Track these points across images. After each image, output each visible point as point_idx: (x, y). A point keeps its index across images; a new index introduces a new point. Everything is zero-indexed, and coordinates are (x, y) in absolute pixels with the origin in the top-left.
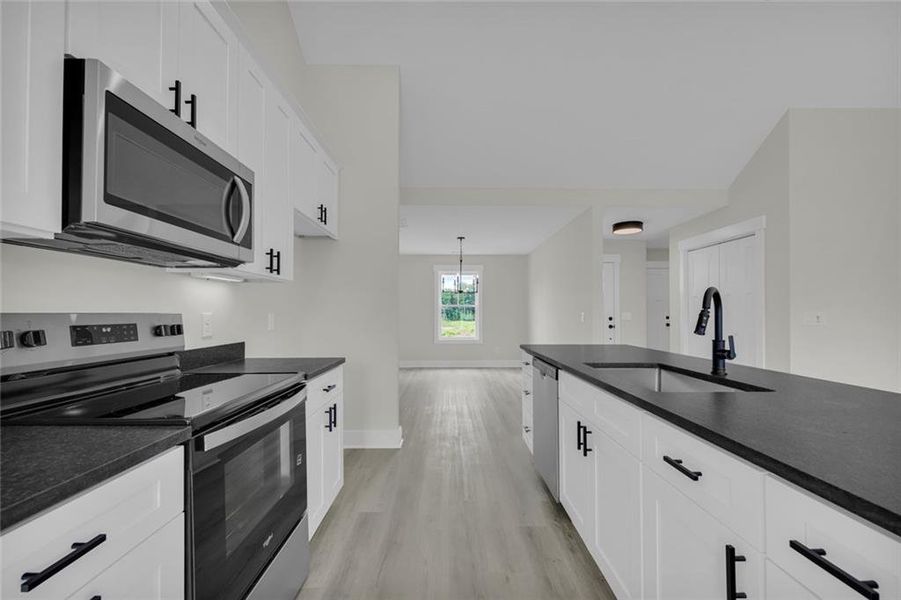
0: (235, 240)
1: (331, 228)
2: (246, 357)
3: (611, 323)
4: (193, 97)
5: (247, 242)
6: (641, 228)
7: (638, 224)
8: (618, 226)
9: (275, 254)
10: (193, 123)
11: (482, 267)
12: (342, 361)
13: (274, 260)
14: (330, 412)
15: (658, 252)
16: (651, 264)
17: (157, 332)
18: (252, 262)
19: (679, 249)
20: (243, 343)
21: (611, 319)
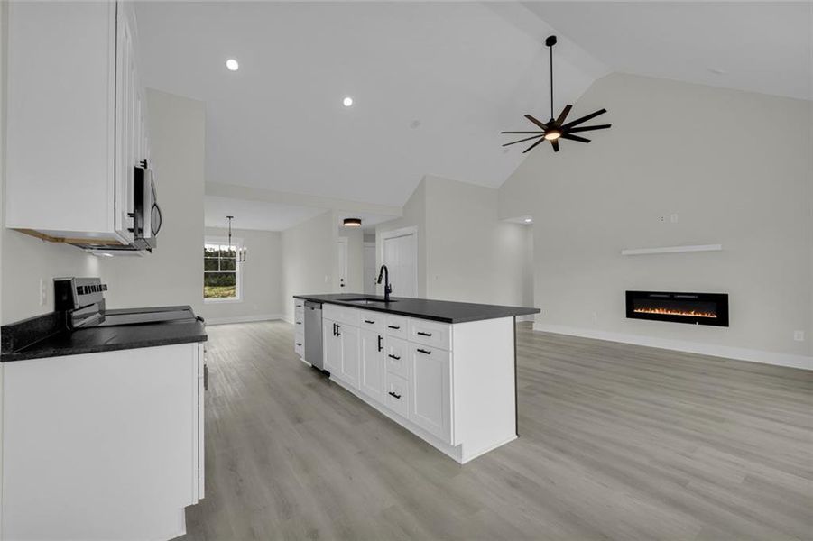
3: (342, 283)
7: (359, 221)
8: (347, 221)
15: (369, 237)
16: (366, 243)
19: (381, 236)
21: (342, 280)
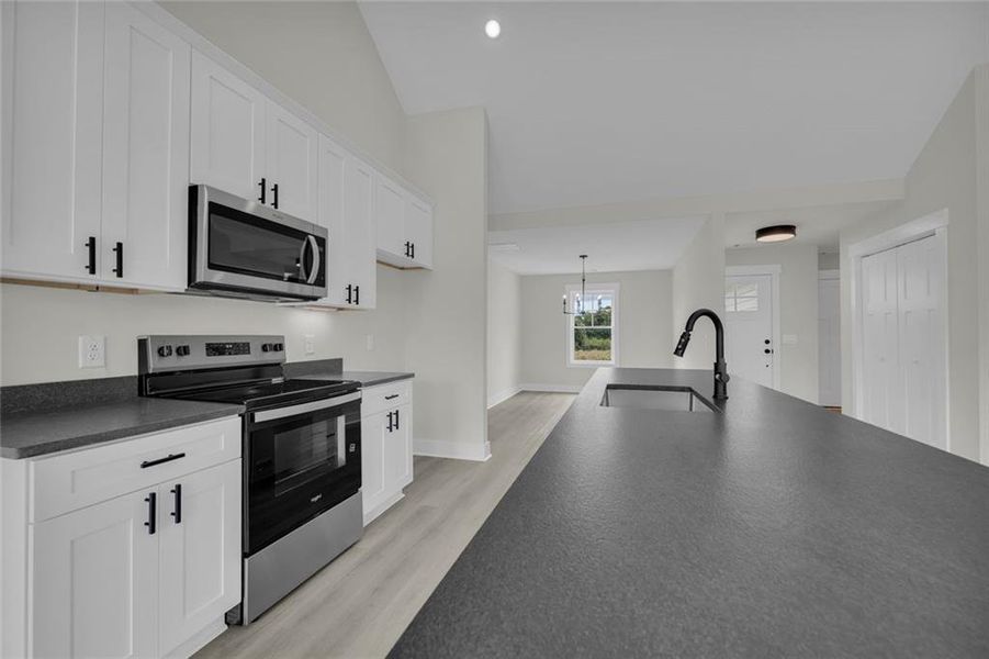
0: (309, 282)
1: (419, 260)
2: (344, 370)
3: (768, 347)
4: (276, 186)
5: (321, 281)
6: (794, 233)
7: (789, 229)
8: (762, 232)
9: (353, 288)
10: (276, 205)
11: (617, 285)
12: (412, 375)
13: (353, 294)
14: (390, 416)
15: (828, 257)
17: (264, 348)
18: (326, 296)
19: (850, 253)
20: (341, 360)
21: (767, 342)
